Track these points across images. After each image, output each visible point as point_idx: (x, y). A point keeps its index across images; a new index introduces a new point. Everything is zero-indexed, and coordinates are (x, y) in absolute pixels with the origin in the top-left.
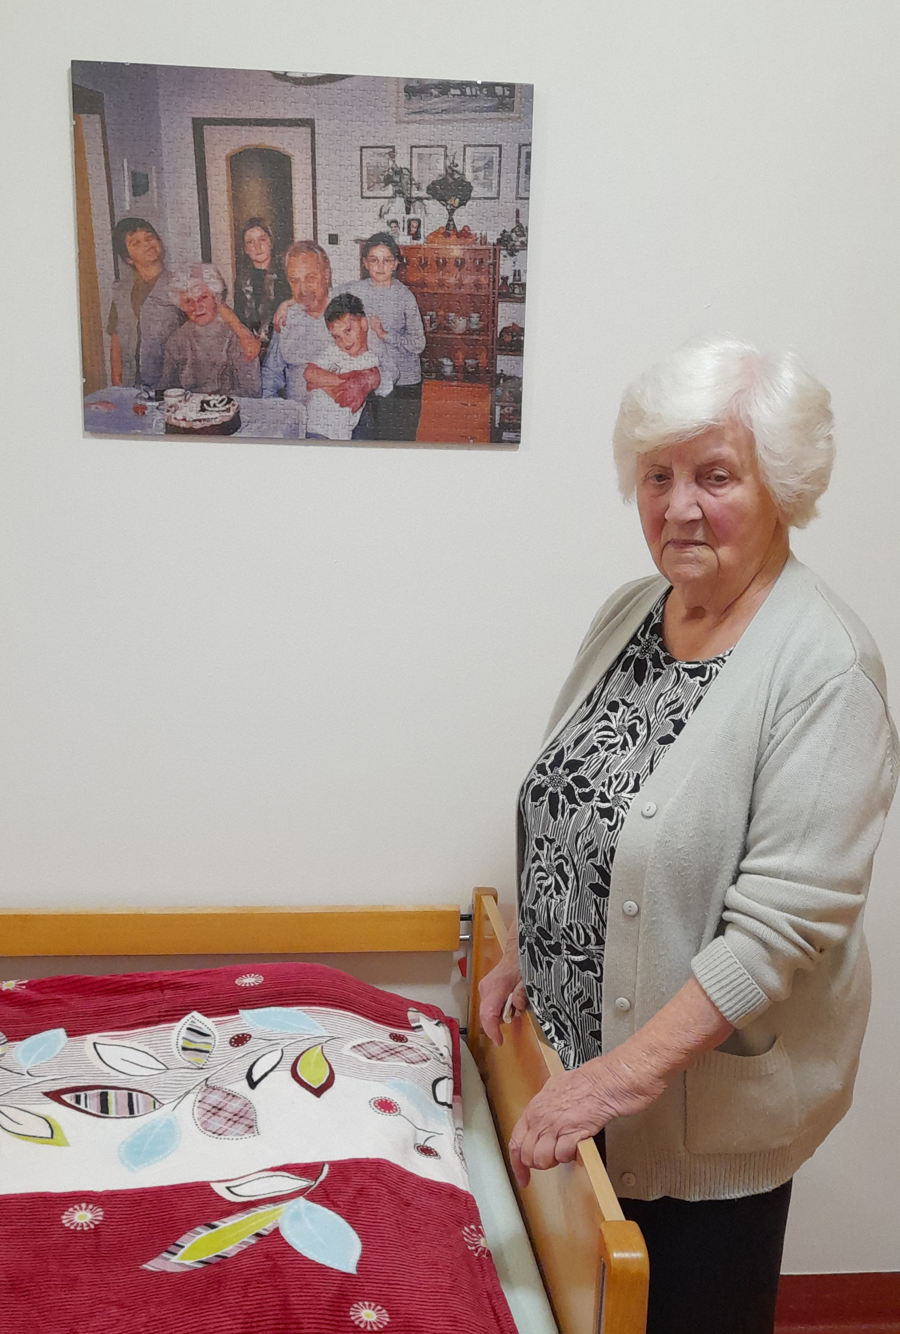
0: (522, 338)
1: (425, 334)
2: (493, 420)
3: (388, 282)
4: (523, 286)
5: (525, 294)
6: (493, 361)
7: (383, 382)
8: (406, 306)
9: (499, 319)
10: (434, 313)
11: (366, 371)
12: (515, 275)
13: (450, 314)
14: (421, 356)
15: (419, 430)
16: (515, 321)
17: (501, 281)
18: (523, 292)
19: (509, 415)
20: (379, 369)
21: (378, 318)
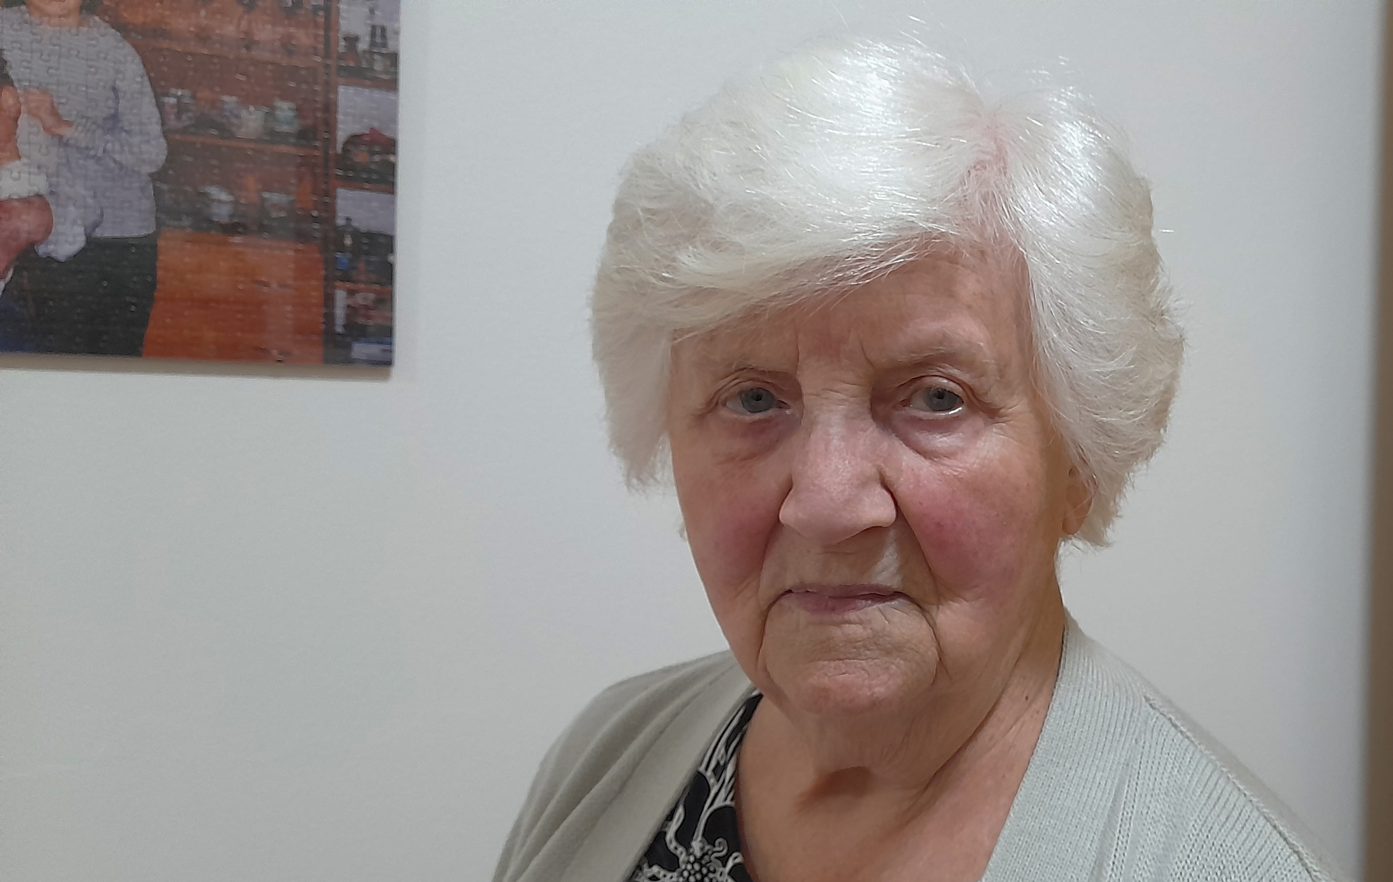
0: (392, 158)
1: (165, 134)
2: (329, 317)
3: (72, 20)
4: (394, 58)
5: (396, 73)
6: (327, 200)
7: (58, 228)
8: (118, 72)
9: (340, 117)
10: (187, 92)
11: (16, 204)
12: (373, 35)
13: (226, 98)
14: (155, 177)
15: (151, 331)
16: (376, 124)
17: (343, 43)
18: (392, 70)
19: (366, 307)
20: (50, 200)
21: (45, 92)
